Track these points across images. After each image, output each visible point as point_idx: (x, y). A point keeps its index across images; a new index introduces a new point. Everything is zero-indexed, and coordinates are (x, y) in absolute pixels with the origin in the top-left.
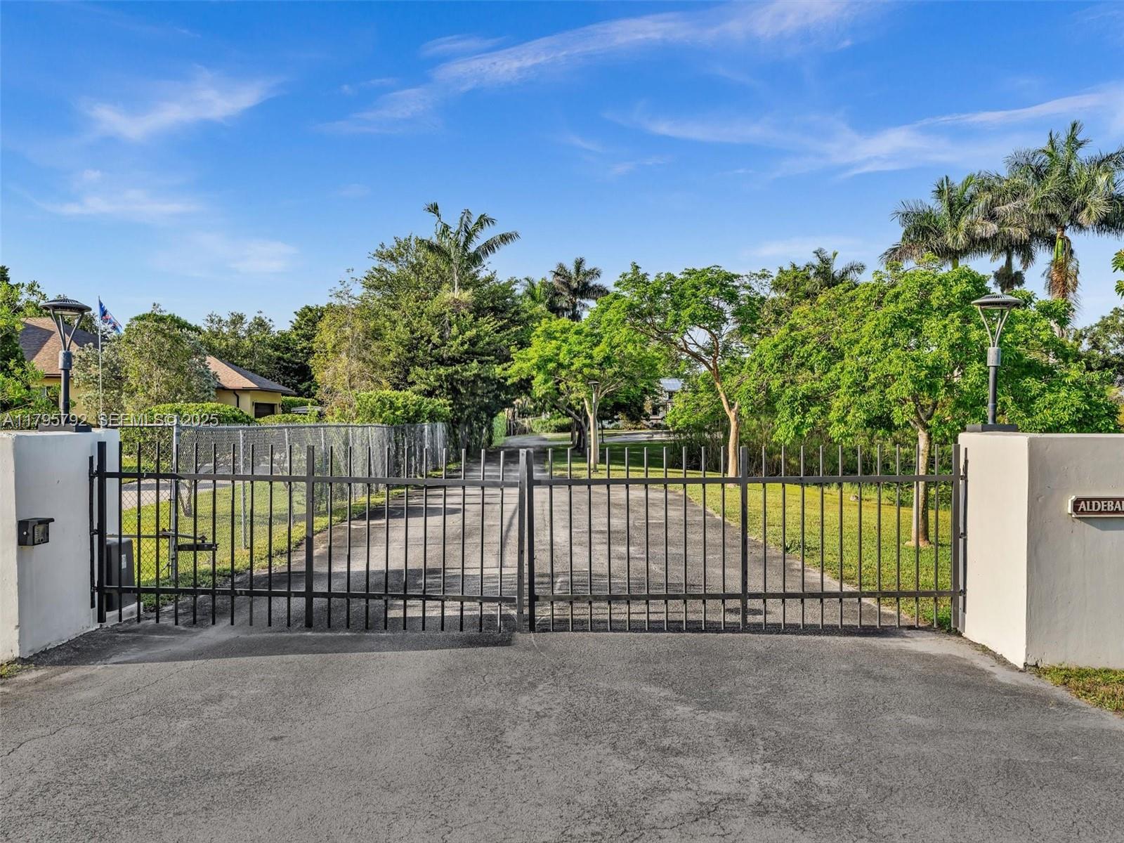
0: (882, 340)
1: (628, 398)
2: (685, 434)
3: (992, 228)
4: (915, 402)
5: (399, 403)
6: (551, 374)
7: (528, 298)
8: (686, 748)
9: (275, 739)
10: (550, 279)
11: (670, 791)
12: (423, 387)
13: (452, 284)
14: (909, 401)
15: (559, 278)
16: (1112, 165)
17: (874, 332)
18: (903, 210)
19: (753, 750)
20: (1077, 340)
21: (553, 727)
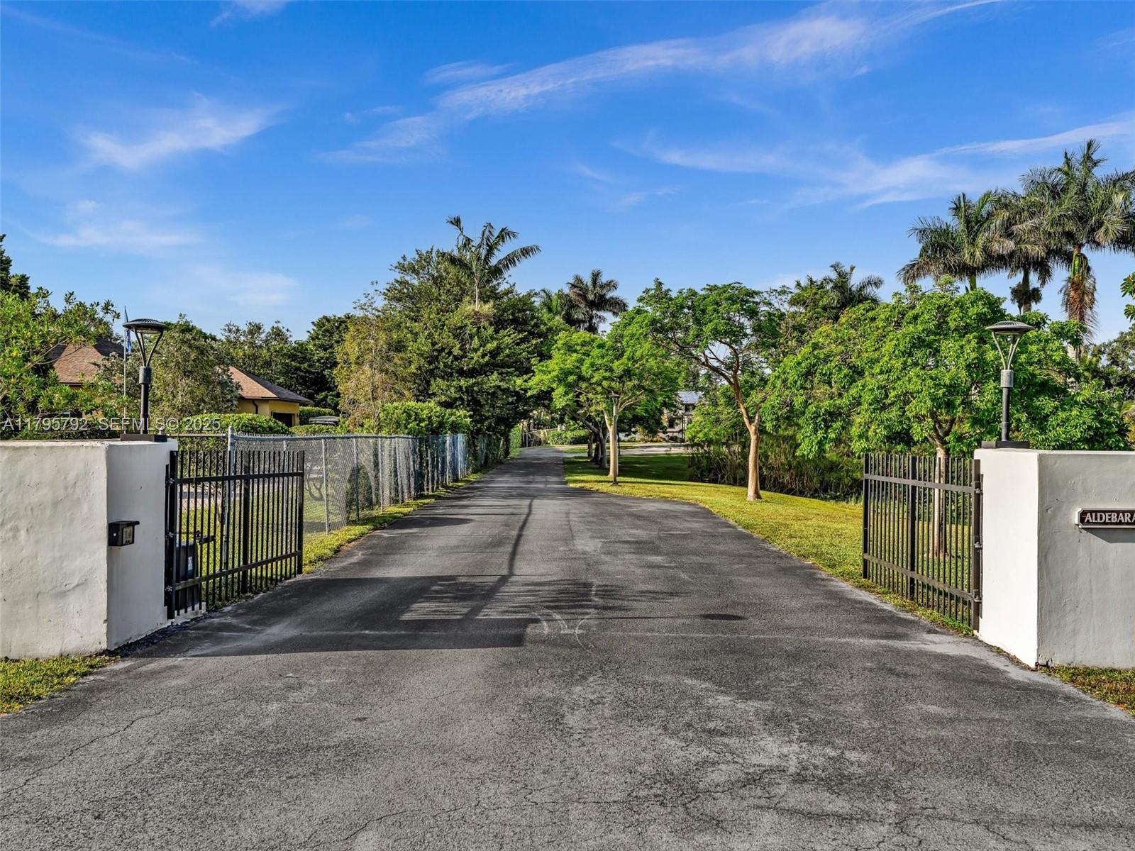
0: (902, 360)
1: (646, 411)
2: (702, 447)
3: (1010, 245)
4: (933, 418)
5: (425, 414)
6: (570, 387)
7: (544, 310)
8: (729, 730)
9: (360, 720)
10: (566, 291)
11: (719, 764)
12: (443, 398)
13: (473, 297)
14: (927, 417)
15: (575, 290)
16: (1128, 184)
17: (894, 352)
18: (920, 226)
19: (790, 732)
20: (1095, 356)
21: (607, 713)
